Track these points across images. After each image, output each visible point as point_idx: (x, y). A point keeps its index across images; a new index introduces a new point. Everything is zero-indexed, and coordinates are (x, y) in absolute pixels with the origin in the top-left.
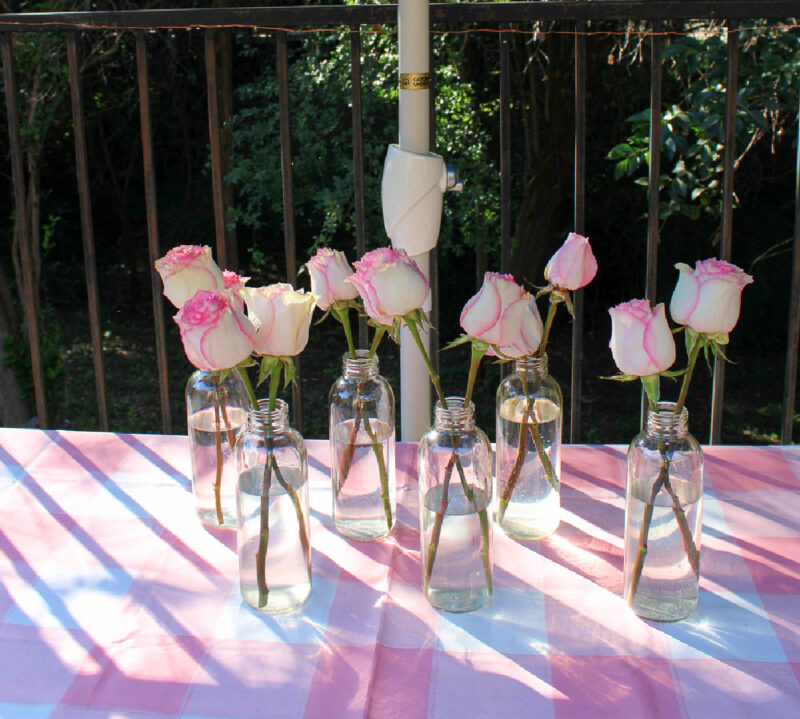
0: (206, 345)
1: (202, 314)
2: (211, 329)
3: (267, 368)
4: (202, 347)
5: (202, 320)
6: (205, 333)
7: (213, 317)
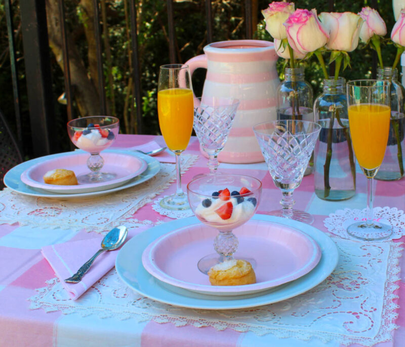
0: (300, 36)
1: (298, 18)
2: (303, 25)
3: (334, 56)
4: (297, 37)
5: (298, 21)
6: (300, 28)
7: (304, 19)
